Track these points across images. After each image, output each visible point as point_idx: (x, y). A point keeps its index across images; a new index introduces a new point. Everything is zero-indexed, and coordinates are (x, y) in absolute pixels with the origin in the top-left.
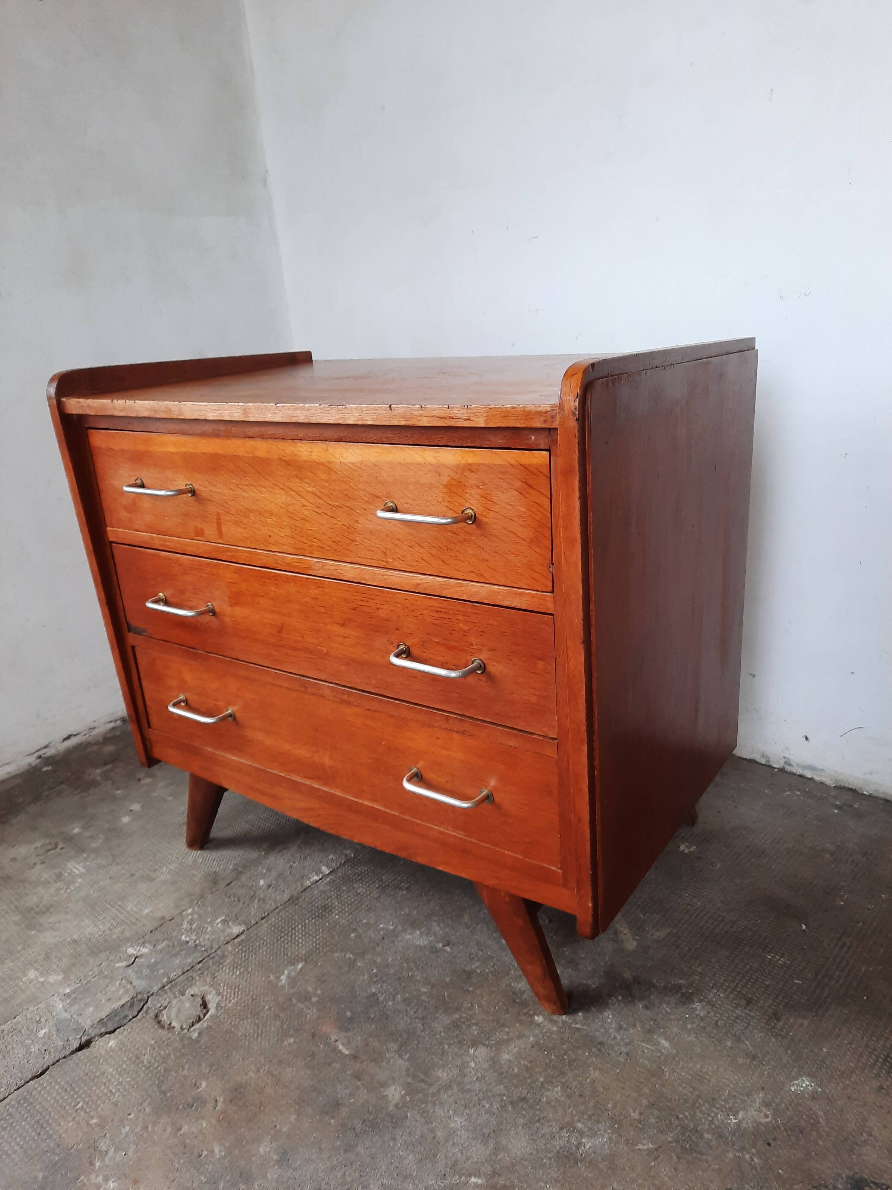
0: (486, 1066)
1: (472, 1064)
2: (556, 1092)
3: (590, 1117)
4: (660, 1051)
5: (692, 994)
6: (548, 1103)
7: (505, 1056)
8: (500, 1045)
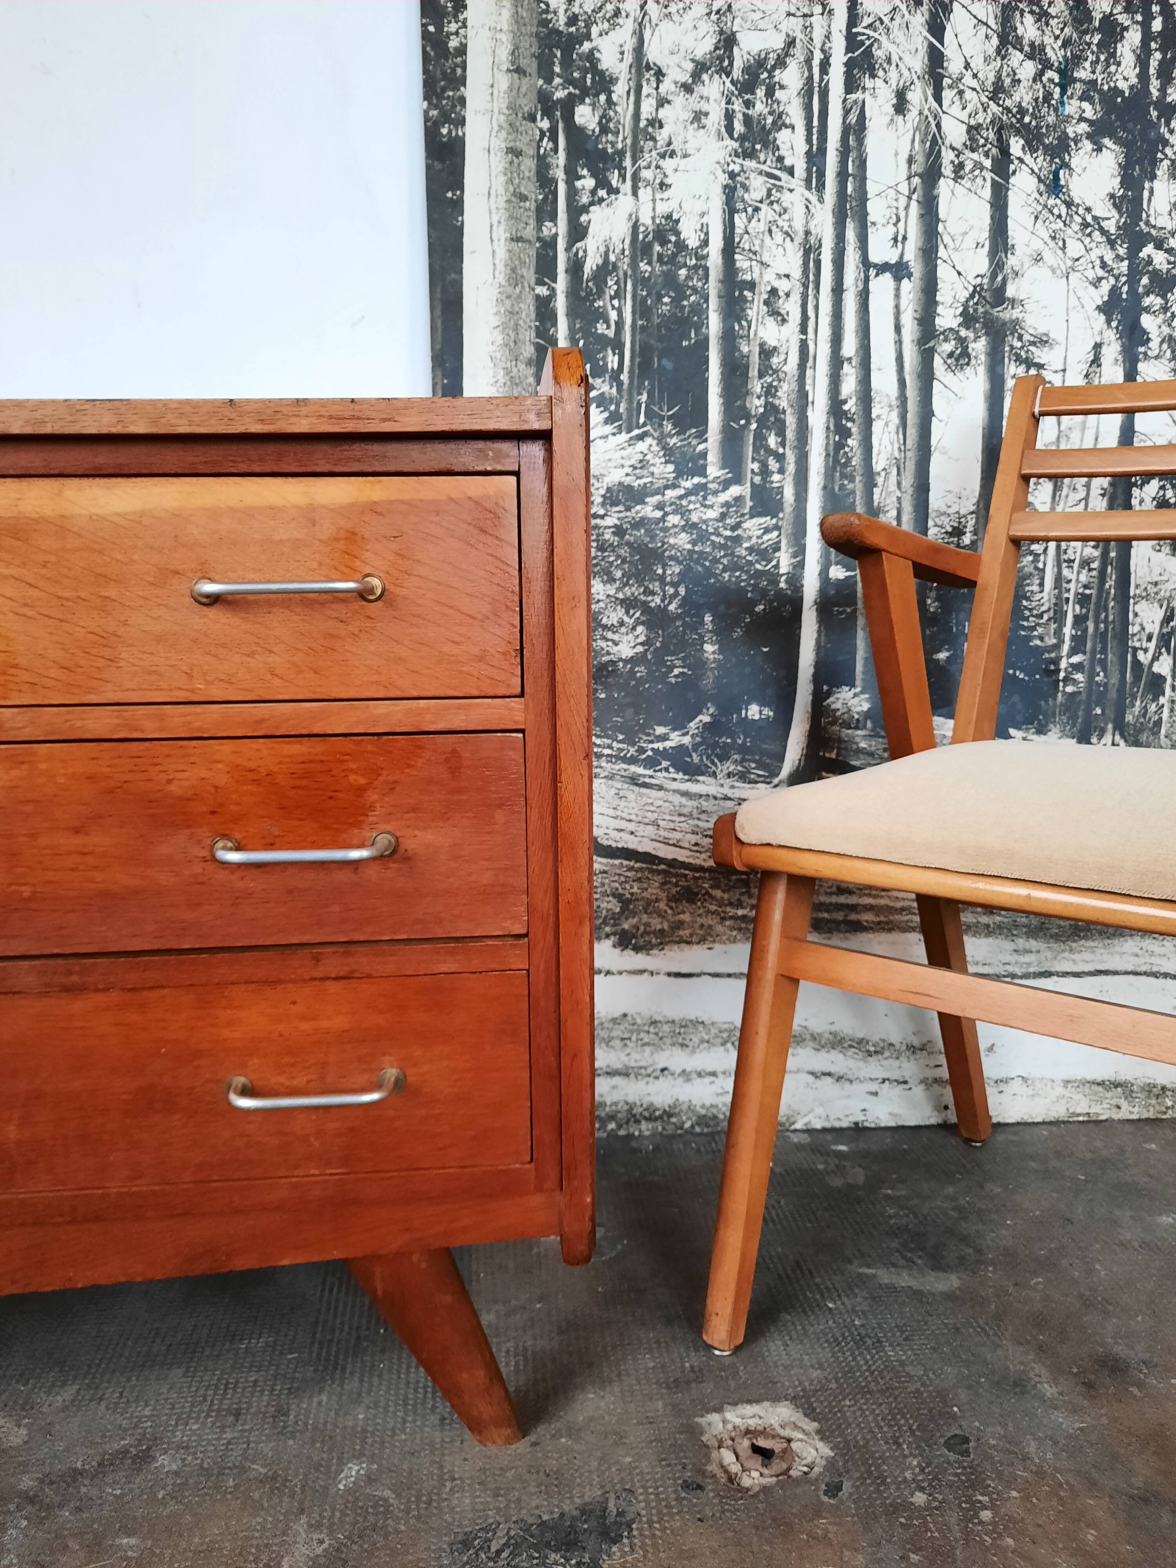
4: (126, 1558)
5: (149, 1449)
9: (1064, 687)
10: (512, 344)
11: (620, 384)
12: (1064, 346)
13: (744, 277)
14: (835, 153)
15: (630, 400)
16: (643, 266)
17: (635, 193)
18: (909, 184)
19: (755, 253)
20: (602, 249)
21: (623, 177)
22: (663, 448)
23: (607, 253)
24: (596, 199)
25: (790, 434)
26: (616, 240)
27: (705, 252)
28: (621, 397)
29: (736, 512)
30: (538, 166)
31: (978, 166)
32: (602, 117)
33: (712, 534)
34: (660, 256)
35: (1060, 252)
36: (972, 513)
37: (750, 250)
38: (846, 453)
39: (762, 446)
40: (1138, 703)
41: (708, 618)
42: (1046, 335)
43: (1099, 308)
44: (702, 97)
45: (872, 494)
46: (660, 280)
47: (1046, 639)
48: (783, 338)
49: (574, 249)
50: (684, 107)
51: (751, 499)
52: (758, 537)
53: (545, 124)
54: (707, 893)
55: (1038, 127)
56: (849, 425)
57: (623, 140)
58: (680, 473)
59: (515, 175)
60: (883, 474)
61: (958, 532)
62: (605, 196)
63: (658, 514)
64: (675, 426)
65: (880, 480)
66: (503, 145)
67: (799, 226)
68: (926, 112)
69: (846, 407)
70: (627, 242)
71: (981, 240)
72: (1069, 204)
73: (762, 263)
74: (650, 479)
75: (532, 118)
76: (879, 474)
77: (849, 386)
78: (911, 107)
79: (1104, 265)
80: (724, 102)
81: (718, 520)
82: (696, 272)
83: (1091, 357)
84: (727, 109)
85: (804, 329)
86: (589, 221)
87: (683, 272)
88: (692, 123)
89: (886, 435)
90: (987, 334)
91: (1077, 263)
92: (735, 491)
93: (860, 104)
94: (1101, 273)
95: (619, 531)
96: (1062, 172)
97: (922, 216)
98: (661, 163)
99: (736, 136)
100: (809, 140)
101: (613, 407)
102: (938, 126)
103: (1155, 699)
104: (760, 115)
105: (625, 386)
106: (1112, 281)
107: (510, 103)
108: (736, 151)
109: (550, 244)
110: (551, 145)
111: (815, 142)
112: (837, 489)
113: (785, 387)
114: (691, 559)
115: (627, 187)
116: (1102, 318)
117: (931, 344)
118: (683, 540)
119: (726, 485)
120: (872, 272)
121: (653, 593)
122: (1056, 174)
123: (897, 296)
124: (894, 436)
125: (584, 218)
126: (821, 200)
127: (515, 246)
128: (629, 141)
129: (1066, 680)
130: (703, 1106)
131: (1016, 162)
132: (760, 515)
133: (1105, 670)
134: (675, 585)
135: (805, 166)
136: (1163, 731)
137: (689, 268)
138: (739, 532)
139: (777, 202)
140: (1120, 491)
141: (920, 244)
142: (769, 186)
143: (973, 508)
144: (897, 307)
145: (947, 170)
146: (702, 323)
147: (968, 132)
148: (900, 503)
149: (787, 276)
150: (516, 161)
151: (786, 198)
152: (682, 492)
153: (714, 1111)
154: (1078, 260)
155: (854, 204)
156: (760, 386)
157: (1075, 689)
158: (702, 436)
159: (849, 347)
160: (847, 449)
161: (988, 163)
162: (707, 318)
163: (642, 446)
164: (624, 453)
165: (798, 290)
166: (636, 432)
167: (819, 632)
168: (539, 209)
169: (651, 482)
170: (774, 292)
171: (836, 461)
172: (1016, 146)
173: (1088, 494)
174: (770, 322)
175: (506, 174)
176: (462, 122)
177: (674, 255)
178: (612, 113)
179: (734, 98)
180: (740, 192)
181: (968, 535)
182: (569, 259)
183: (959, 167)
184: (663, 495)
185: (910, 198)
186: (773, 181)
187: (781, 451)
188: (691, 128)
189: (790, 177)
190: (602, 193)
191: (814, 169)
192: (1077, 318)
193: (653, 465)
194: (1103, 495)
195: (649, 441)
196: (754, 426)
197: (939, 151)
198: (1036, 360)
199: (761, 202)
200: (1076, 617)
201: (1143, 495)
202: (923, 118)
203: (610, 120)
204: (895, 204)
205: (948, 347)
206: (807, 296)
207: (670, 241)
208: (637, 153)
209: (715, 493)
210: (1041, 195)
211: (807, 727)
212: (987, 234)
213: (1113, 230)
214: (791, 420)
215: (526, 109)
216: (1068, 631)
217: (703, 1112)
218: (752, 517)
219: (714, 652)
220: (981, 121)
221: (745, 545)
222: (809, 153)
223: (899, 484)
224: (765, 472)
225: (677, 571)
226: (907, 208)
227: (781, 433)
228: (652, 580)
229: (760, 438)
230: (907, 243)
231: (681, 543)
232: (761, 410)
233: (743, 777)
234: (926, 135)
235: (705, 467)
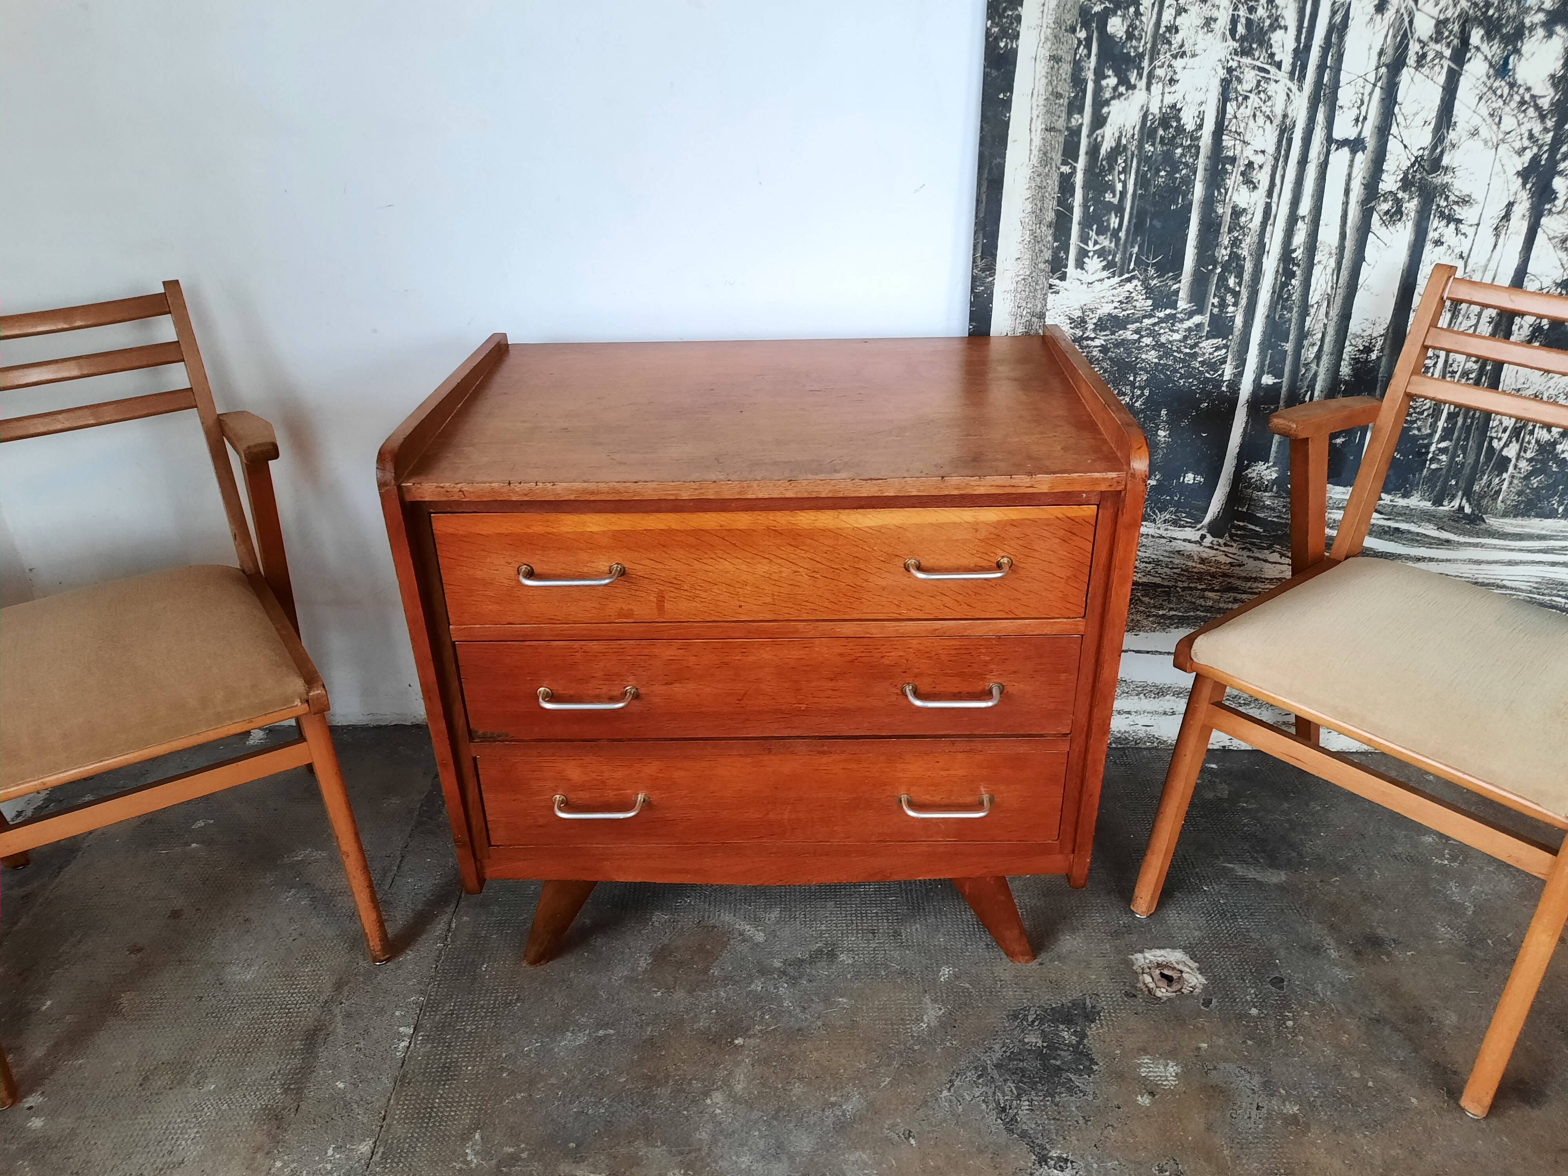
0: (729, 1105)
1: (718, 1111)
2: (798, 1089)
3: (836, 1090)
6: (799, 1099)
7: (739, 1088)
8: (726, 1082)
9: (1430, 465)
10: (1038, 212)
11: (1118, 239)
12: (1481, 206)
13: (1228, 153)
14: (1318, 49)
15: (1124, 252)
16: (1148, 147)
17: (1148, 88)
18: (1376, 74)
19: (1239, 134)
20: (1117, 135)
21: (1140, 76)
22: (1146, 288)
23: (1120, 138)
24: (1117, 94)
25: (1246, 276)
26: (1129, 127)
27: (1199, 134)
28: (1118, 249)
29: (1196, 335)
30: (1073, 69)
31: (1439, 55)
32: (1129, 26)
33: (1175, 351)
34: (1162, 138)
35: (1495, 127)
36: (1381, 336)
37: (1236, 132)
38: (1289, 290)
39: (1223, 285)
40: (1486, 476)
41: (1164, 412)
42: (1469, 196)
43: (1518, 173)
44: (1213, 6)
45: (1304, 321)
46: (1160, 158)
47: (1423, 430)
48: (1252, 202)
49: (1095, 136)
50: (1198, 14)
51: (1209, 326)
52: (1210, 354)
53: (1082, 35)
54: (1139, 599)
55: (1500, 19)
56: (1295, 268)
57: (1143, 45)
58: (1156, 307)
59: (1054, 78)
60: (1316, 306)
61: (1368, 350)
62: (1124, 92)
63: (1136, 337)
64: (1157, 271)
65: (1312, 311)
66: (1047, 54)
67: (1279, 111)
68: (1403, 10)
69: (1294, 255)
70: (1137, 128)
71: (1429, 119)
72: (1512, 85)
73: (1244, 142)
74: (1132, 311)
75: (1073, 30)
76: (1312, 306)
77: (1300, 238)
78: (1390, 7)
79: (1531, 136)
80: (1231, 9)
81: (1180, 341)
82: (1190, 151)
83: (1503, 213)
84: (1233, 15)
85: (1270, 194)
86: (1109, 113)
87: (1179, 151)
88: (1202, 28)
89: (1323, 275)
90: (1419, 196)
91: (1507, 136)
92: (1197, 319)
93: (1346, 6)
94: (1526, 143)
95: (1104, 349)
96: (1512, 58)
97: (1383, 99)
98: (1174, 62)
99: (1237, 37)
100: (1298, 39)
101: (1110, 258)
102: (1411, 22)
103: (1500, 474)
104: (1259, 20)
105: (1122, 242)
106: (1535, 150)
107: (1057, 18)
108: (1236, 50)
109: (1075, 133)
110: (1085, 51)
111: (1303, 40)
112: (1277, 317)
113: (1248, 240)
114: (1157, 368)
115: (1143, 83)
116: (1520, 180)
117: (1372, 204)
118: (1152, 356)
119: (1191, 314)
120: (1334, 147)
121: (1124, 394)
122: (1506, 60)
123: (1351, 166)
124: (1329, 277)
125: (1105, 110)
126: (1300, 89)
127: (1048, 135)
128: (1149, 46)
129: (1432, 460)
130: (1119, 732)
131: (1473, 50)
132: (1214, 337)
133: (1464, 453)
134: (1142, 388)
135: (1291, 61)
136: (1501, 498)
137: (1184, 148)
138: (1197, 349)
139: (1264, 91)
140: (1504, 319)
141: (1376, 123)
142: (1259, 78)
143: (1382, 332)
144: (1349, 175)
145: (1411, 60)
146: (1190, 190)
147: (1436, 26)
148: (1325, 328)
149: (1263, 152)
150: (1056, 66)
151: (1272, 88)
152: (1157, 320)
153: (1127, 735)
154: (1509, 133)
155: (1327, 91)
156: (1228, 239)
157: (1438, 466)
158: (1177, 279)
159: (1305, 208)
160: (1290, 287)
161: (1448, 53)
162: (1193, 187)
163: (1129, 286)
164: (1115, 292)
165: (1271, 161)
166: (1126, 276)
167: (1247, 423)
168: (1070, 104)
169: (1133, 313)
170: (1250, 165)
171: (1280, 296)
172: (1476, 36)
173: (1478, 322)
174: (1244, 189)
175: (1047, 78)
176: (1017, 36)
177: (1174, 137)
178: (1138, 23)
179: (1240, 6)
180: (1235, 83)
181: (1376, 352)
182: (1090, 143)
183: (1421, 58)
184: (1141, 322)
185: (1375, 85)
186: (1263, 74)
187: (1237, 289)
188: (1201, 32)
189: (1277, 71)
190: (1122, 89)
191: (1299, 63)
192: (1498, 183)
193: (1137, 300)
194: (1490, 323)
195: (1135, 282)
196: (1219, 270)
197: (1407, 45)
198: (1457, 216)
199: (1251, 92)
200: (1449, 413)
201: (1523, 322)
202: (1399, 15)
203: (1136, 28)
204: (1361, 91)
205: (1385, 207)
206: (1277, 167)
207: (1172, 126)
208: (1154, 53)
209: (1182, 321)
210: (1489, 78)
211: (1228, 489)
212: (1434, 114)
213: (1546, 107)
214: (1248, 266)
215: (1069, 23)
216: (1441, 424)
217: (1119, 735)
218: (1207, 339)
219: (1165, 436)
220: (1449, 16)
221: (1199, 359)
222: (1296, 51)
223: (1327, 313)
224: (1223, 305)
225: (1145, 378)
226: (1371, 94)
227: (1240, 276)
228: (1125, 385)
229: (1222, 279)
230: (1366, 123)
231: (1150, 358)
232: (1227, 258)
233: (1175, 523)
234: (1398, 31)
235: (1176, 301)
